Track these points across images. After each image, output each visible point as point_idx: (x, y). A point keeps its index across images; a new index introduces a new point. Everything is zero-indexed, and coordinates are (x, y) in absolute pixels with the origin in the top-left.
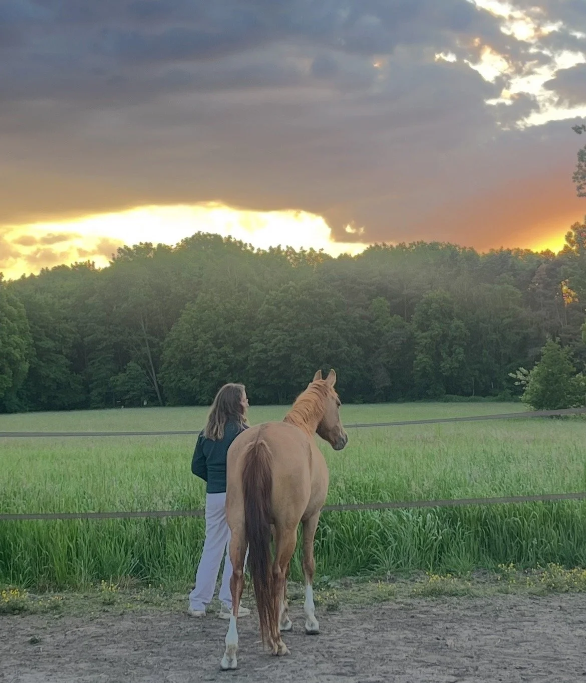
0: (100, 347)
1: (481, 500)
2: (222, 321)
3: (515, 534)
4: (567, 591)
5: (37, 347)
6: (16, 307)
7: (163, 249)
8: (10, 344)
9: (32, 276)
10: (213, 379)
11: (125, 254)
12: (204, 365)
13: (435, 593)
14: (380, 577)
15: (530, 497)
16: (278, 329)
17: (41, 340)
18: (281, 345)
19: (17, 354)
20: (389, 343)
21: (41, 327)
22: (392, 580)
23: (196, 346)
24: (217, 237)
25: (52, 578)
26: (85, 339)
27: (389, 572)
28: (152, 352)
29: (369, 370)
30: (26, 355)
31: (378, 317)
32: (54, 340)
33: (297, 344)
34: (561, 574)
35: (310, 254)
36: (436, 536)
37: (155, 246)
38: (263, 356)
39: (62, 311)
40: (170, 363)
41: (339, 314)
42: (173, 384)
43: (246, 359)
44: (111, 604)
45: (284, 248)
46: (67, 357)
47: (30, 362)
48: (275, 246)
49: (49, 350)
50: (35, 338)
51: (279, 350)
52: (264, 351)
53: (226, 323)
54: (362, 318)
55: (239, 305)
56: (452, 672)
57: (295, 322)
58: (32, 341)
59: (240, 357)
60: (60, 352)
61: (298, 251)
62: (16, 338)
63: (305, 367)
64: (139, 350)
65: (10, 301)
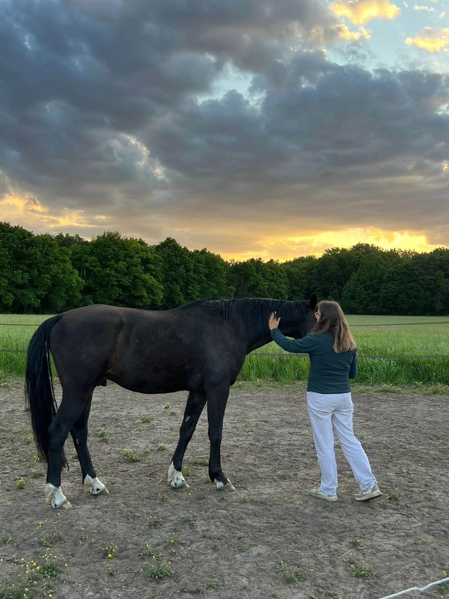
0: (317, 290)
1: (416, 356)
2: (368, 280)
3: (427, 370)
4: (440, 394)
5: (292, 290)
6: (283, 273)
7: (344, 250)
8: (280, 288)
9: (290, 261)
10: (364, 304)
11: (328, 252)
12: (360, 298)
13: (385, 391)
14: (368, 384)
15: (437, 356)
16: (393, 284)
17: (293, 287)
18: (394, 290)
19: (283, 292)
20: (443, 290)
21: (293, 281)
22: (372, 385)
23: (357, 290)
24: (367, 245)
25: (243, 376)
26: (311, 287)
27: (371, 383)
28: (338, 292)
29: (433, 302)
30: (287, 292)
31: (438, 279)
32: (298, 287)
33: (401, 290)
34: (440, 386)
35: (409, 252)
36: (394, 369)
37: (341, 249)
38: (386, 295)
39: (301, 275)
40: (346, 297)
41: (420, 278)
42: (347, 306)
43: (378, 296)
44: (260, 386)
45: (397, 249)
46: (303, 293)
47: (289, 295)
48: (393, 249)
49: (296, 291)
50: (290, 286)
51: (393, 293)
52: (386, 293)
53: (370, 281)
54: (431, 279)
55: (376, 273)
56: (365, 419)
57: (400, 281)
58: (289, 287)
59: (376, 295)
60: (301, 292)
61: (403, 250)
62: (283, 285)
63: (404, 300)
64: (333, 291)
65: (281, 271)
